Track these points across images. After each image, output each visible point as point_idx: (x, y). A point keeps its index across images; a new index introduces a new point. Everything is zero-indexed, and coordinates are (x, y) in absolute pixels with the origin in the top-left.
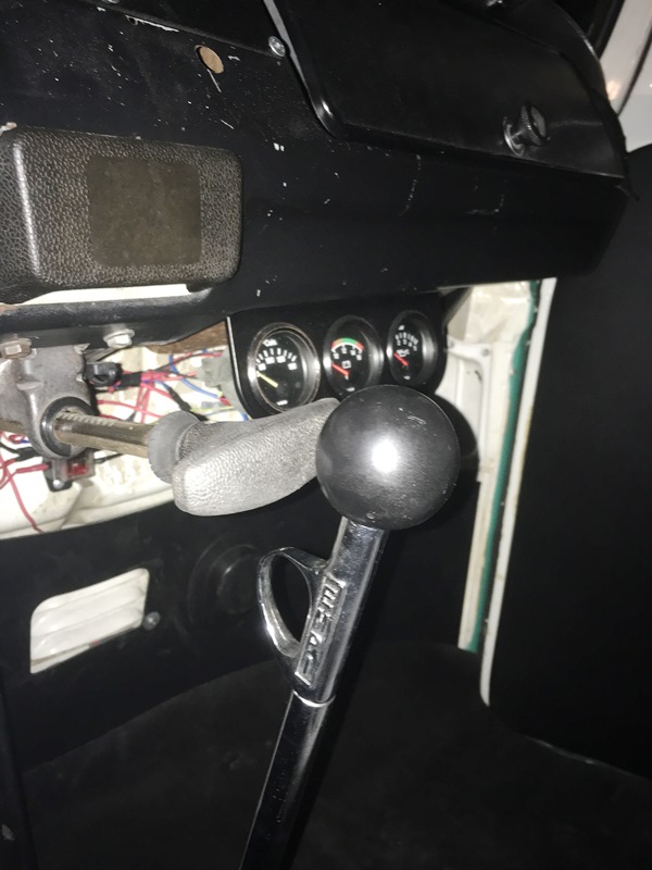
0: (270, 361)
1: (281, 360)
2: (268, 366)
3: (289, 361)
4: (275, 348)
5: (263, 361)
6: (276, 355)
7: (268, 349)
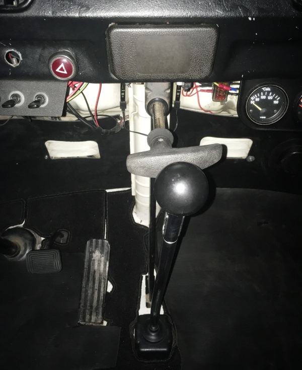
0: (263, 97)
1: (270, 98)
2: (261, 100)
3: (274, 99)
4: (268, 92)
5: (260, 97)
6: (268, 95)
7: (264, 93)
